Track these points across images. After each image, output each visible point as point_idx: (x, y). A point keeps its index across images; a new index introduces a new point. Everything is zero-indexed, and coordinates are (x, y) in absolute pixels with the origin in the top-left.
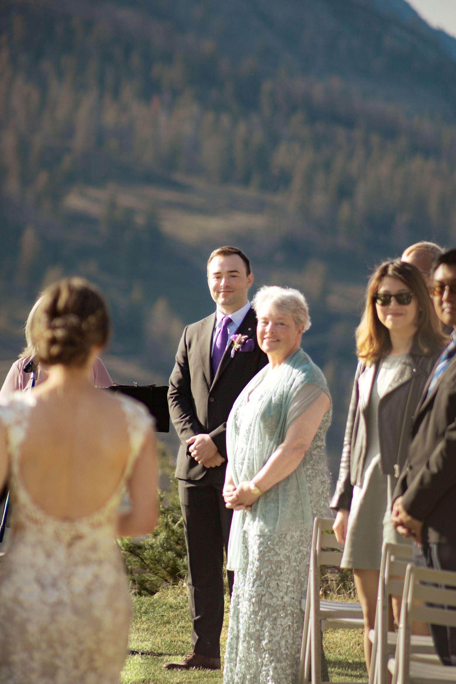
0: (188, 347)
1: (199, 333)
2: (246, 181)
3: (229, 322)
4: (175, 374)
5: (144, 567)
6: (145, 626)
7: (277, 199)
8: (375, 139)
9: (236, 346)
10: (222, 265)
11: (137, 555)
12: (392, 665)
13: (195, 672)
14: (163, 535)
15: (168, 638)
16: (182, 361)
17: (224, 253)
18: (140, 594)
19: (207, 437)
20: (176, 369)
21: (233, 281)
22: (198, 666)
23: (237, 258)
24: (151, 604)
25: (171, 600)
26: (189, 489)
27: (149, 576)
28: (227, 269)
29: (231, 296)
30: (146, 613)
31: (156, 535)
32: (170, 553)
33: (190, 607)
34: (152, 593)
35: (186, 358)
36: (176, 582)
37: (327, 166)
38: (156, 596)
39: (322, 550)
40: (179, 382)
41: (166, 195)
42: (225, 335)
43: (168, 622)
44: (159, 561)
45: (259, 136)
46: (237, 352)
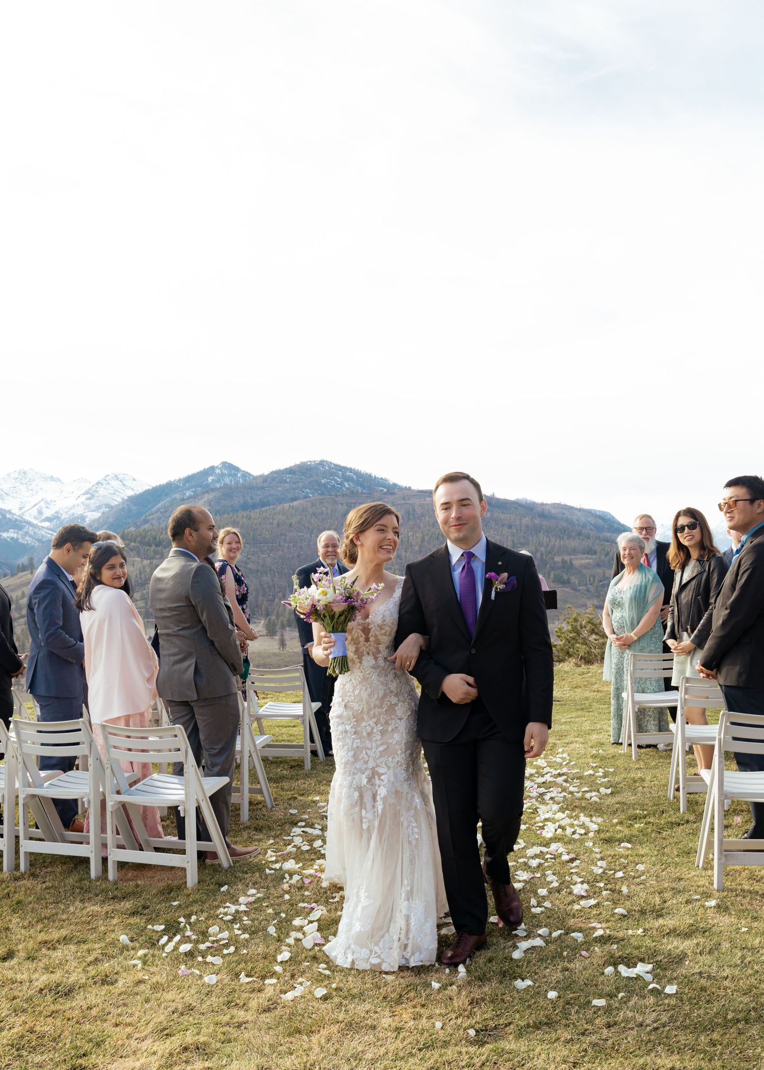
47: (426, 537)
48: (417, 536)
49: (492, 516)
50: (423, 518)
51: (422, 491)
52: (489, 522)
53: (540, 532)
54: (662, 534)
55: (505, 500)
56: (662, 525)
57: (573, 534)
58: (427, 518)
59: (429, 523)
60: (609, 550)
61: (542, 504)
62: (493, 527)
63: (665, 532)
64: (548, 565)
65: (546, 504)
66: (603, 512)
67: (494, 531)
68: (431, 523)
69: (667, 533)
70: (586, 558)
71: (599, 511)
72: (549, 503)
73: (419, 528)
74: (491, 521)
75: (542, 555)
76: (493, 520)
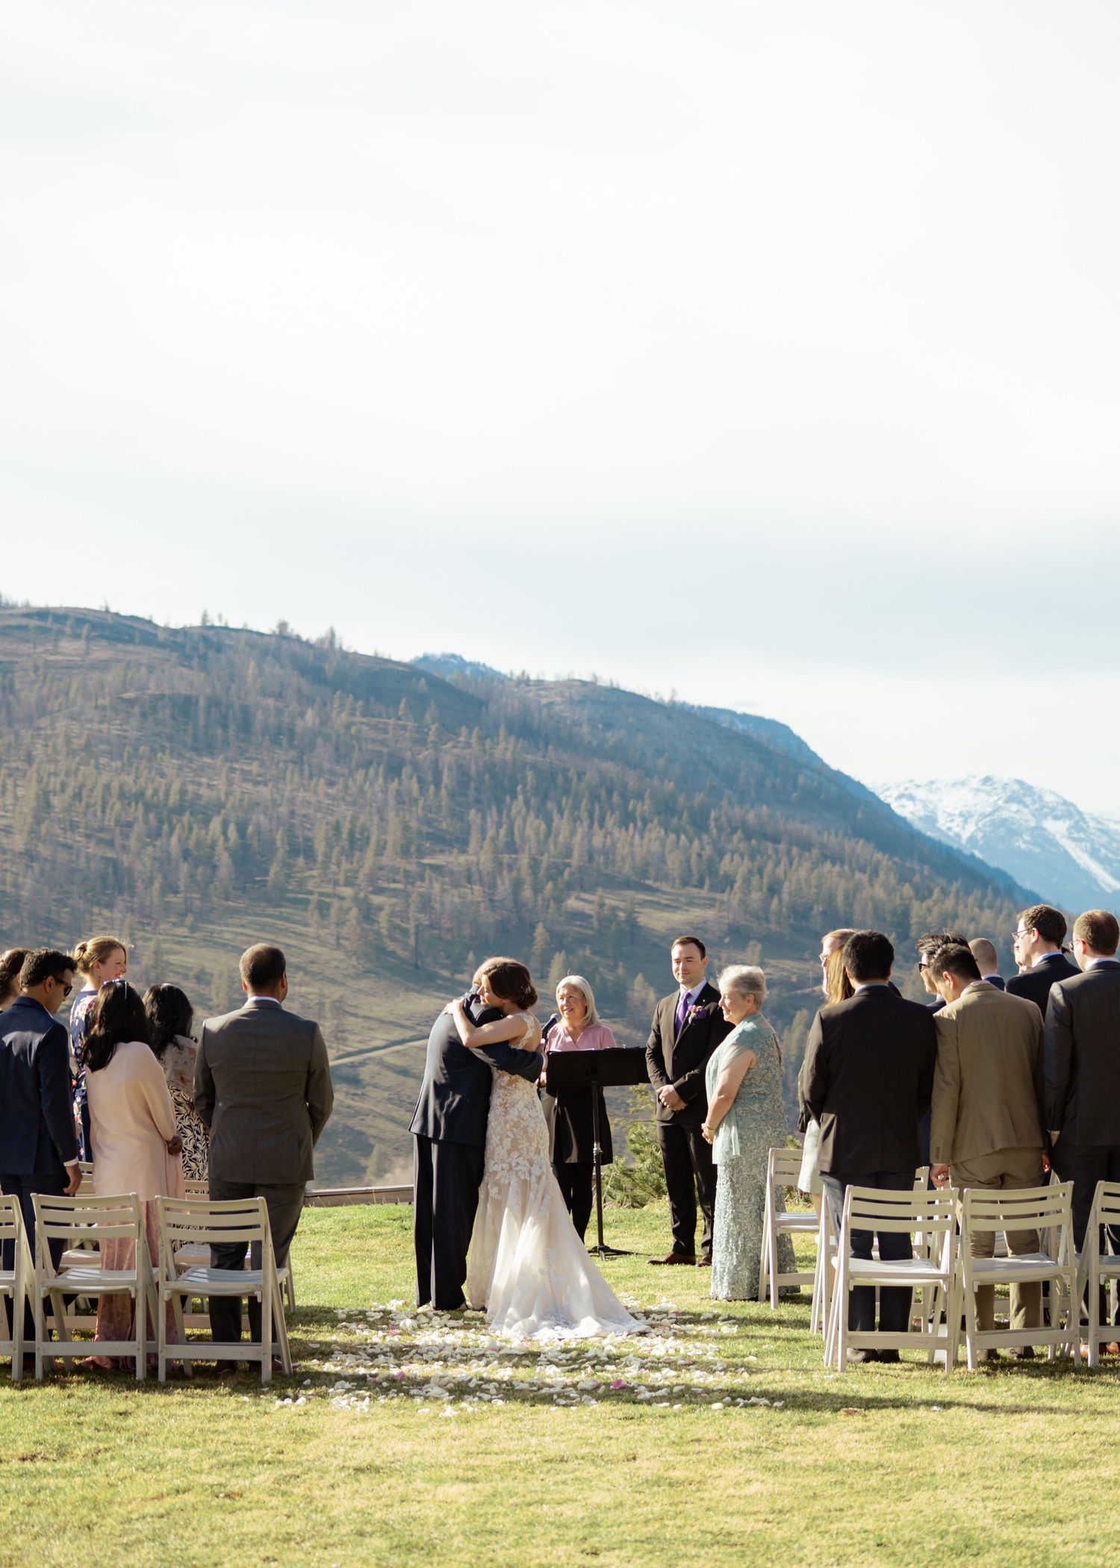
0: (659, 1016)
1: (668, 1004)
2: (700, 885)
3: (689, 996)
4: (651, 1040)
5: (635, 1185)
6: (638, 1232)
7: (725, 897)
8: (795, 850)
9: (693, 1015)
10: (681, 953)
11: (629, 1176)
12: (835, 1261)
13: (678, 1268)
14: (649, 1161)
15: (656, 1241)
16: (656, 1028)
17: (682, 943)
18: (634, 1207)
19: (671, 1087)
20: (652, 1034)
21: (689, 965)
22: (680, 1262)
23: (693, 946)
24: (642, 1215)
25: (657, 1211)
26: (663, 1127)
27: (638, 1192)
28: (683, 956)
29: (688, 976)
30: (638, 1221)
31: (643, 1161)
32: (655, 1175)
33: (669, 1218)
34: (643, 1205)
35: (658, 1026)
36: (660, 1197)
37: (760, 872)
38: (645, 1208)
39: (776, 1173)
40: (654, 1044)
41: (641, 896)
42: (686, 1005)
43: (656, 1229)
44: (646, 1181)
45: (708, 851)
46: (693, 1020)
47: (55, 801)
48: (20, 792)
49: (323, 723)
50: (44, 722)
51: (43, 614)
52: (312, 746)
53: (514, 797)
54: (985, 816)
55: (377, 660)
56: (987, 780)
57: (643, 808)
58: (61, 725)
59: (68, 741)
60: (780, 871)
61: (524, 682)
62: (327, 765)
63: (997, 809)
64: (540, 930)
65: (540, 683)
66: (760, 721)
67: (331, 784)
68: (78, 743)
69: (1005, 814)
70: (692, 903)
71: (745, 718)
72: (549, 677)
73: (29, 759)
74: (320, 741)
75: (517, 885)
76: (327, 739)
